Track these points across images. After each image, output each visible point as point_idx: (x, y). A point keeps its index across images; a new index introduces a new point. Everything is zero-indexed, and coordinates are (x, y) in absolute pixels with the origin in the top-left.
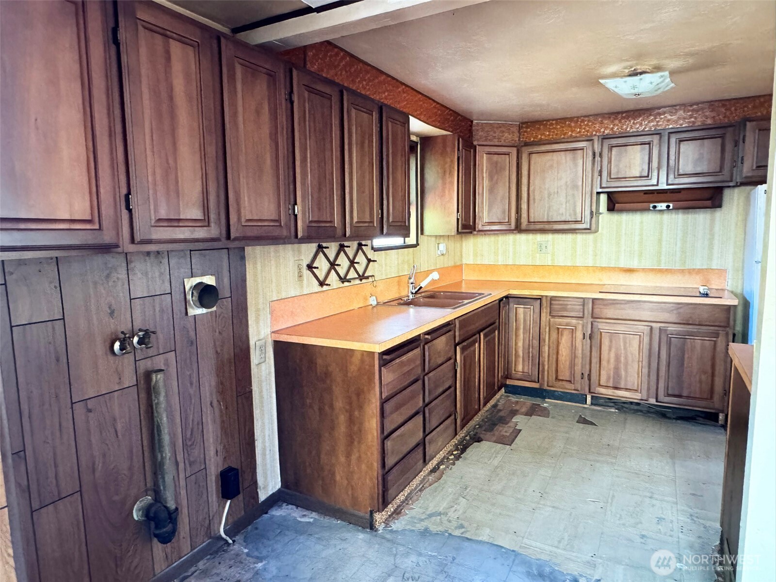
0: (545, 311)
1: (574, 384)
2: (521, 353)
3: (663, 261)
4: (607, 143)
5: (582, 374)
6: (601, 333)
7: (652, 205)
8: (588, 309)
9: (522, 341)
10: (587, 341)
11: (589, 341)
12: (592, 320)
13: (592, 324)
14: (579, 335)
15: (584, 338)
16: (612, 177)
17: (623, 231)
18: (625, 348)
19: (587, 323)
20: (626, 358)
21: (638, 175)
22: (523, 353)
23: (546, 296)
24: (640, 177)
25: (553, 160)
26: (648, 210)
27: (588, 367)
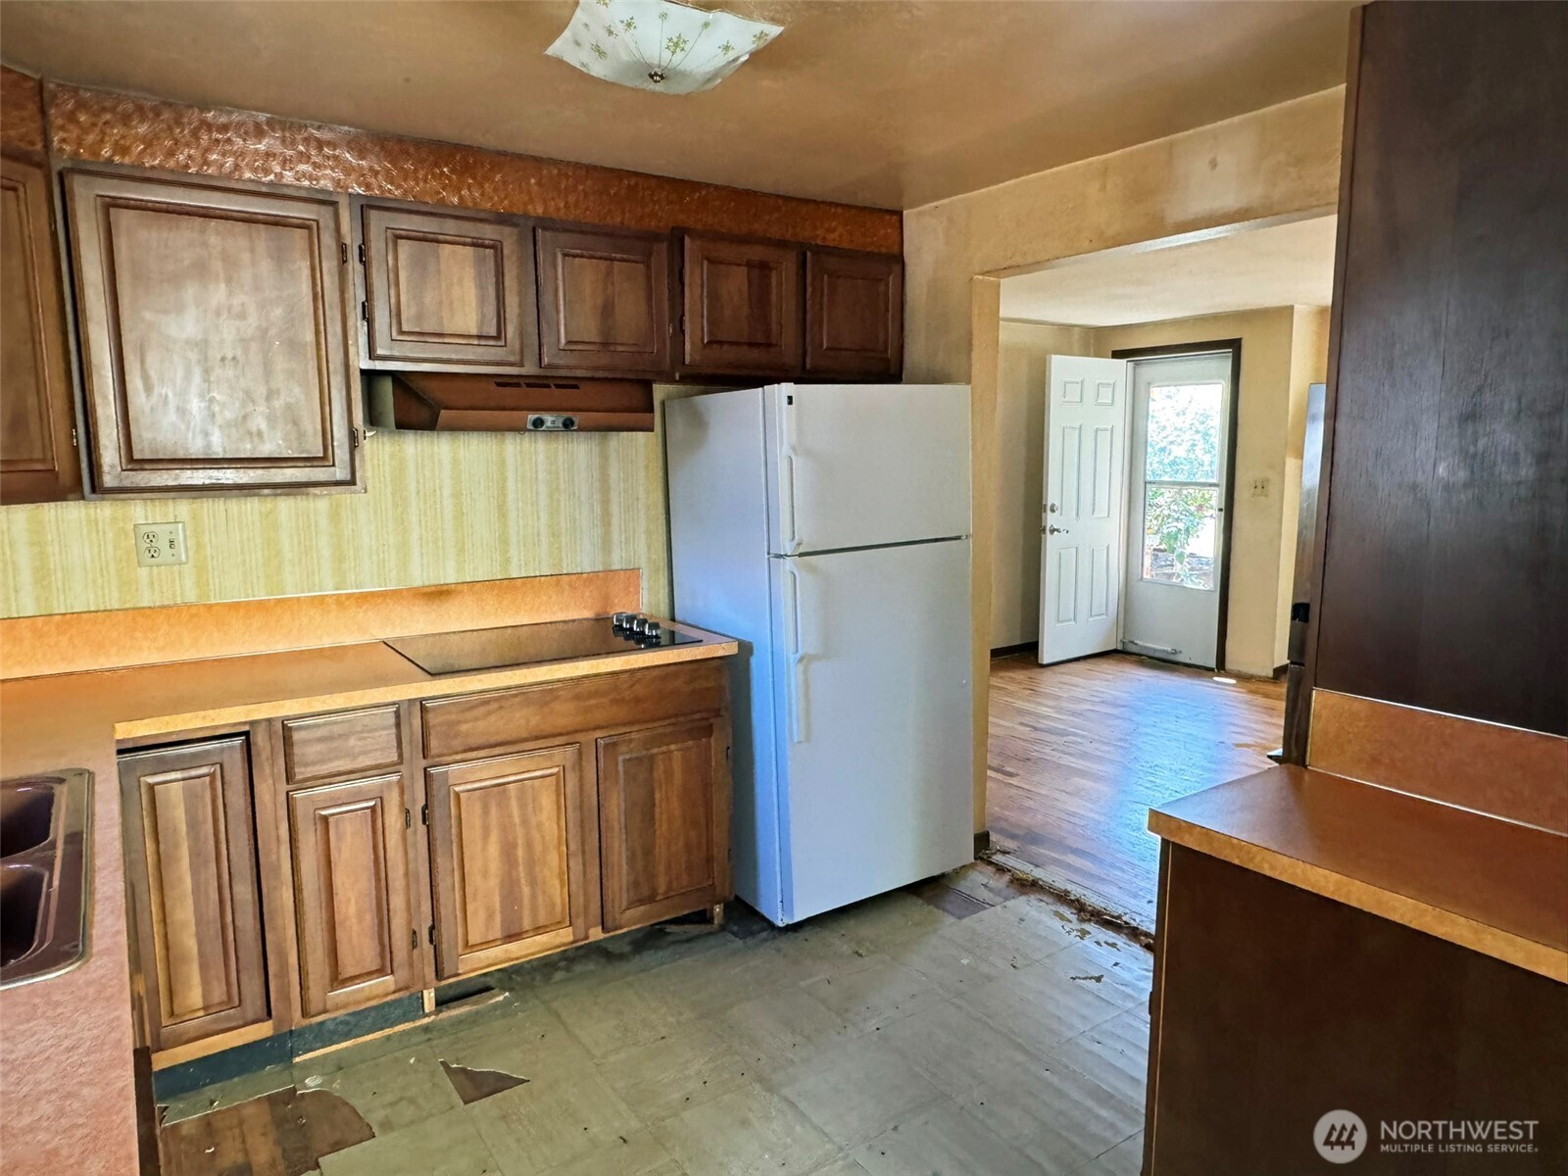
0: (268, 770)
1: (392, 972)
2: (190, 944)
3: (515, 561)
4: (377, 221)
5: (414, 932)
6: (457, 795)
7: (532, 417)
8: (412, 734)
9: (190, 901)
10: (415, 832)
11: (422, 829)
12: (424, 763)
13: (427, 776)
14: (393, 819)
15: (407, 824)
16: (405, 328)
17: (412, 487)
18: (525, 822)
19: (412, 777)
20: (529, 845)
21: (474, 332)
22: (200, 943)
23: (269, 721)
24: (479, 337)
25: (205, 244)
26: (519, 429)
27: (426, 907)
